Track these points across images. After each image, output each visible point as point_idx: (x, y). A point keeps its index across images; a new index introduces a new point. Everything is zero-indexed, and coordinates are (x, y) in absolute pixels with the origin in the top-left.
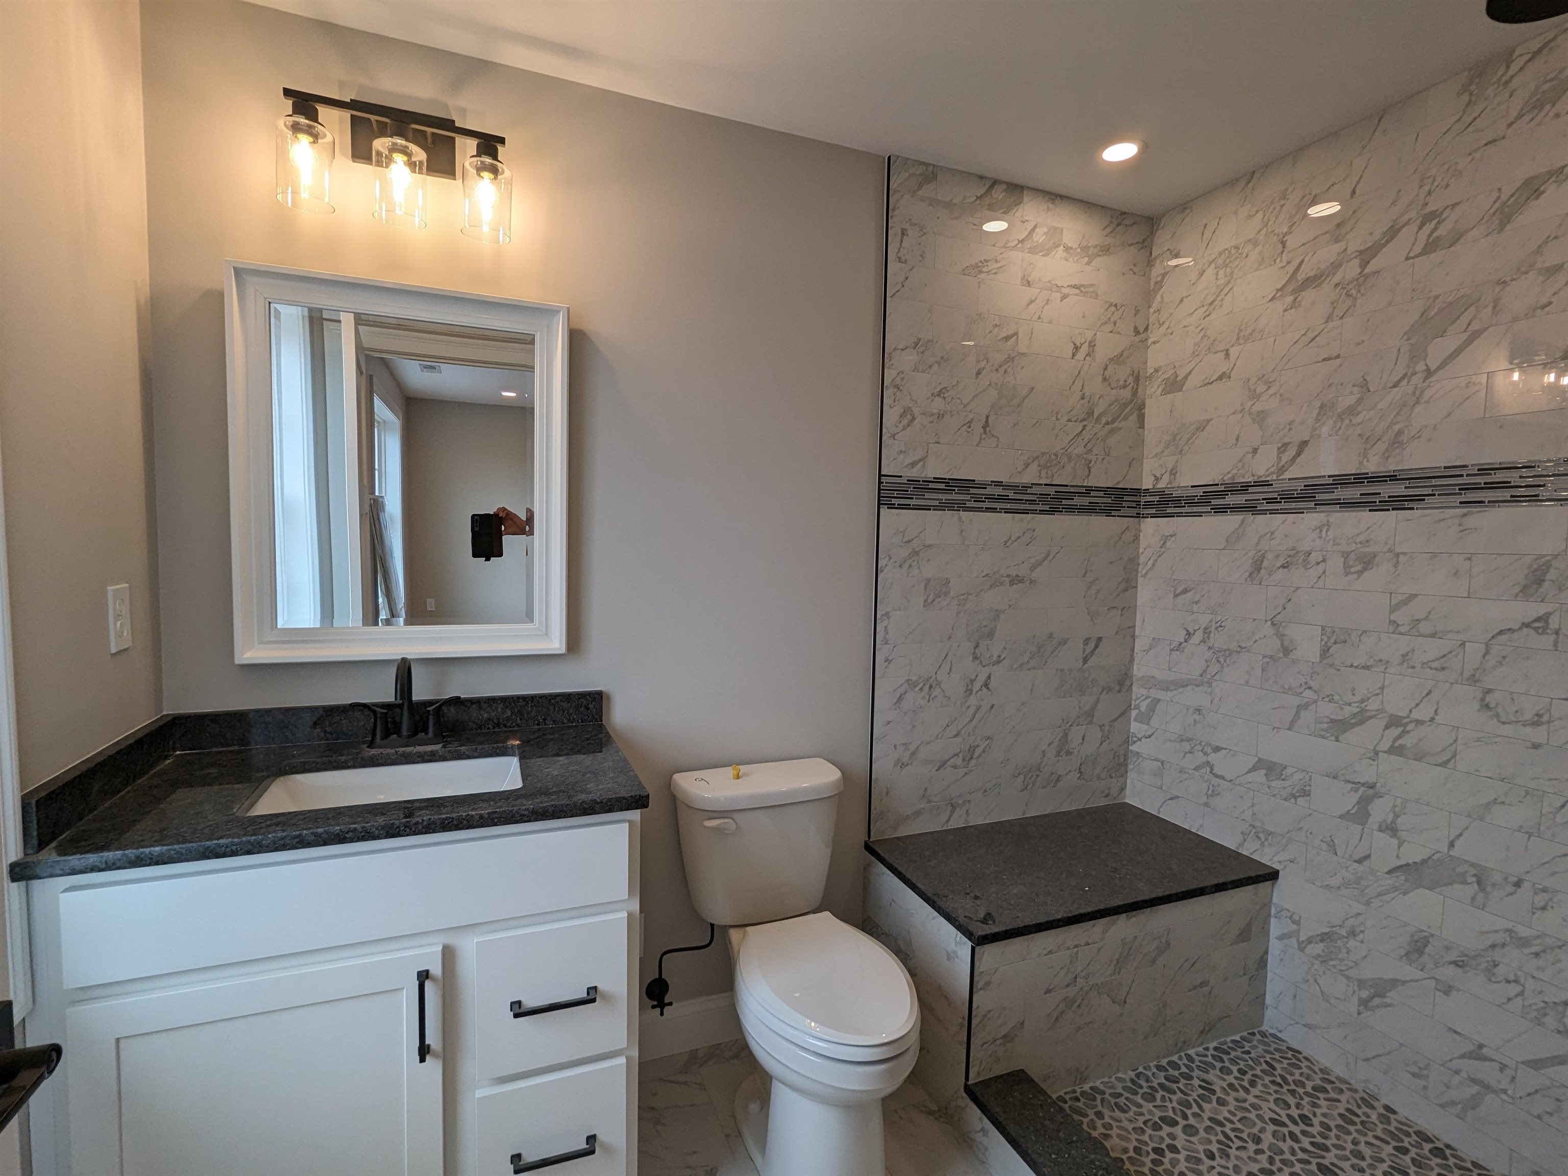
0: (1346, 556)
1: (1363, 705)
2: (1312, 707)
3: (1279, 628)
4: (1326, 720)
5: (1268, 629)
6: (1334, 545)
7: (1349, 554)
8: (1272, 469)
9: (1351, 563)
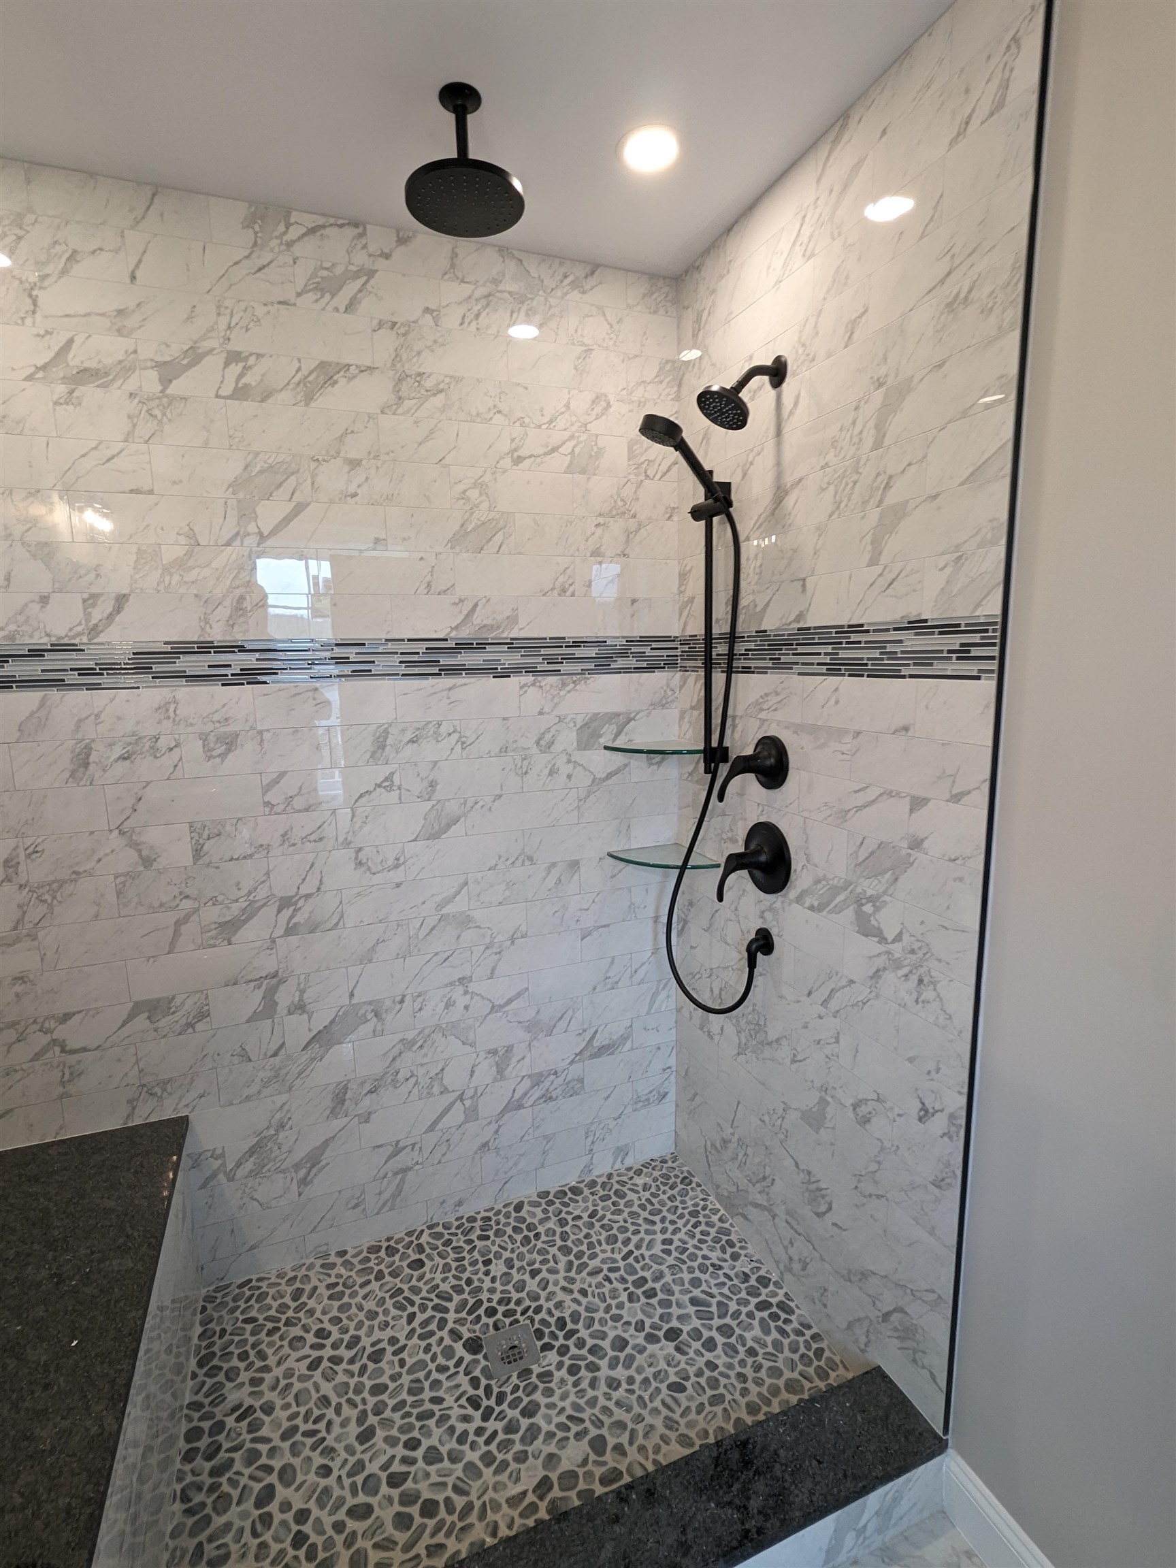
0: (204, 737)
1: (251, 898)
2: (195, 918)
3: (131, 836)
4: (213, 926)
5: (115, 840)
6: (187, 726)
7: (207, 735)
8: (79, 629)
9: (212, 745)
